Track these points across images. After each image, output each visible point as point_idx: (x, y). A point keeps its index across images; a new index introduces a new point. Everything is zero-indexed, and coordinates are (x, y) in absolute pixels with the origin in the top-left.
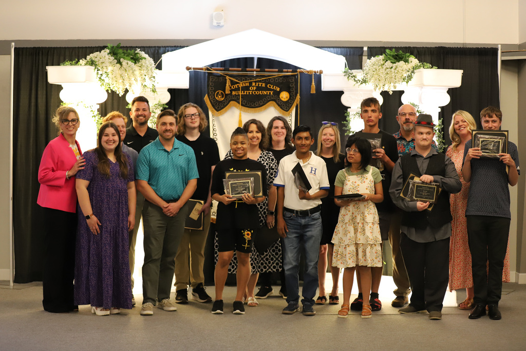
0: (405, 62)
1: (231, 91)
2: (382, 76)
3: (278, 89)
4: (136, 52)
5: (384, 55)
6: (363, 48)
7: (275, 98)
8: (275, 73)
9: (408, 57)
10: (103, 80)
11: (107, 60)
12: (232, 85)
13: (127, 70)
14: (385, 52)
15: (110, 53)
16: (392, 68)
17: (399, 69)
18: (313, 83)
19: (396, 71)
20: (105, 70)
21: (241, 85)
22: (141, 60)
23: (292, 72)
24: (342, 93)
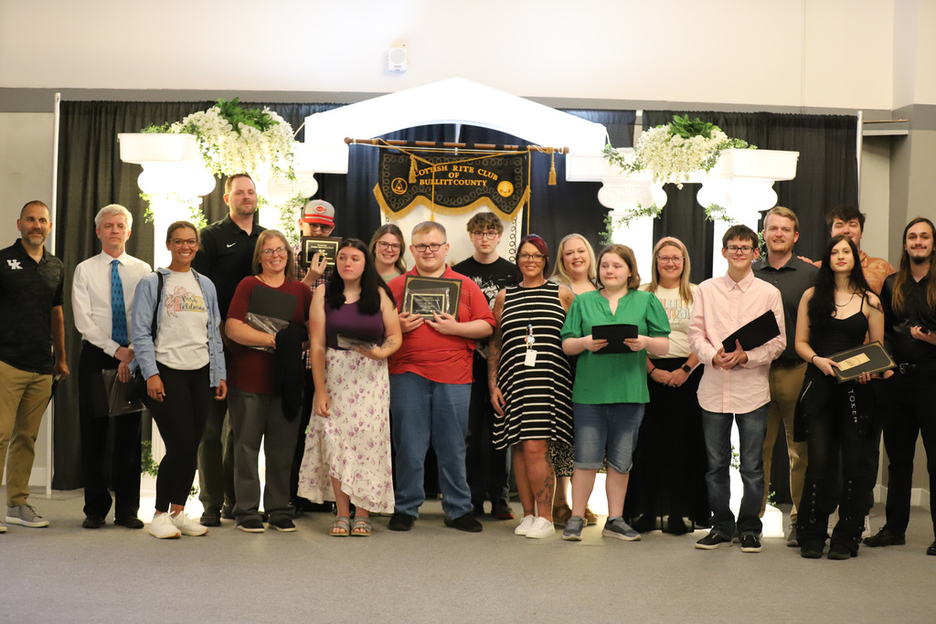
0: (705, 137)
1: (418, 178)
2: (667, 159)
3: (495, 178)
4: (263, 112)
5: (670, 124)
6: (635, 111)
7: (491, 191)
8: (490, 151)
9: (710, 128)
10: (210, 158)
11: (217, 125)
12: (419, 169)
13: (249, 142)
14: (671, 120)
15: (221, 113)
16: (682, 146)
17: (695, 148)
18: (553, 169)
19: (690, 152)
20: (213, 141)
21: (434, 170)
22: (271, 126)
23: (518, 150)
24: (600, 185)
